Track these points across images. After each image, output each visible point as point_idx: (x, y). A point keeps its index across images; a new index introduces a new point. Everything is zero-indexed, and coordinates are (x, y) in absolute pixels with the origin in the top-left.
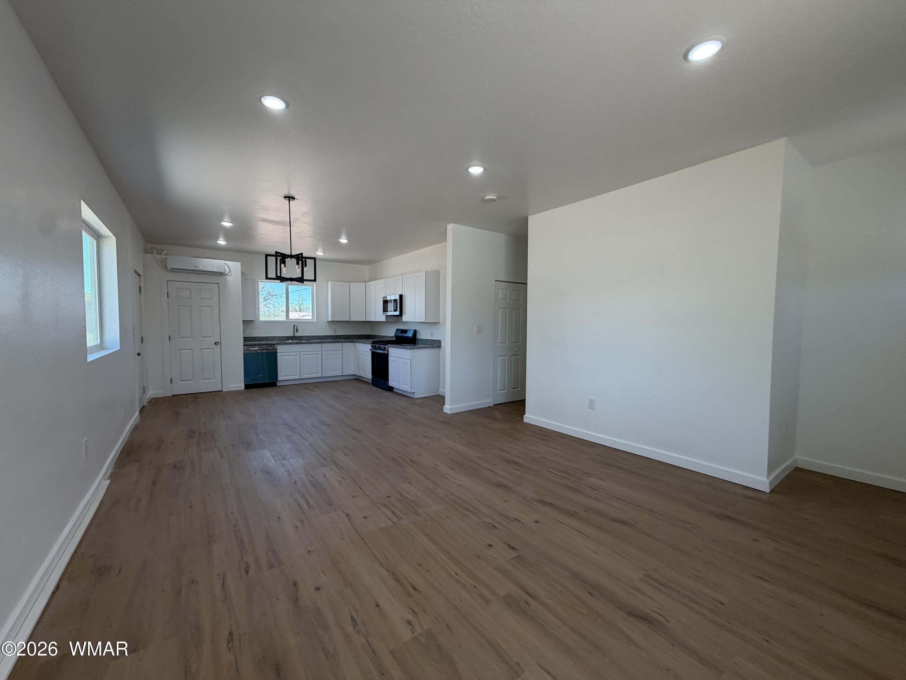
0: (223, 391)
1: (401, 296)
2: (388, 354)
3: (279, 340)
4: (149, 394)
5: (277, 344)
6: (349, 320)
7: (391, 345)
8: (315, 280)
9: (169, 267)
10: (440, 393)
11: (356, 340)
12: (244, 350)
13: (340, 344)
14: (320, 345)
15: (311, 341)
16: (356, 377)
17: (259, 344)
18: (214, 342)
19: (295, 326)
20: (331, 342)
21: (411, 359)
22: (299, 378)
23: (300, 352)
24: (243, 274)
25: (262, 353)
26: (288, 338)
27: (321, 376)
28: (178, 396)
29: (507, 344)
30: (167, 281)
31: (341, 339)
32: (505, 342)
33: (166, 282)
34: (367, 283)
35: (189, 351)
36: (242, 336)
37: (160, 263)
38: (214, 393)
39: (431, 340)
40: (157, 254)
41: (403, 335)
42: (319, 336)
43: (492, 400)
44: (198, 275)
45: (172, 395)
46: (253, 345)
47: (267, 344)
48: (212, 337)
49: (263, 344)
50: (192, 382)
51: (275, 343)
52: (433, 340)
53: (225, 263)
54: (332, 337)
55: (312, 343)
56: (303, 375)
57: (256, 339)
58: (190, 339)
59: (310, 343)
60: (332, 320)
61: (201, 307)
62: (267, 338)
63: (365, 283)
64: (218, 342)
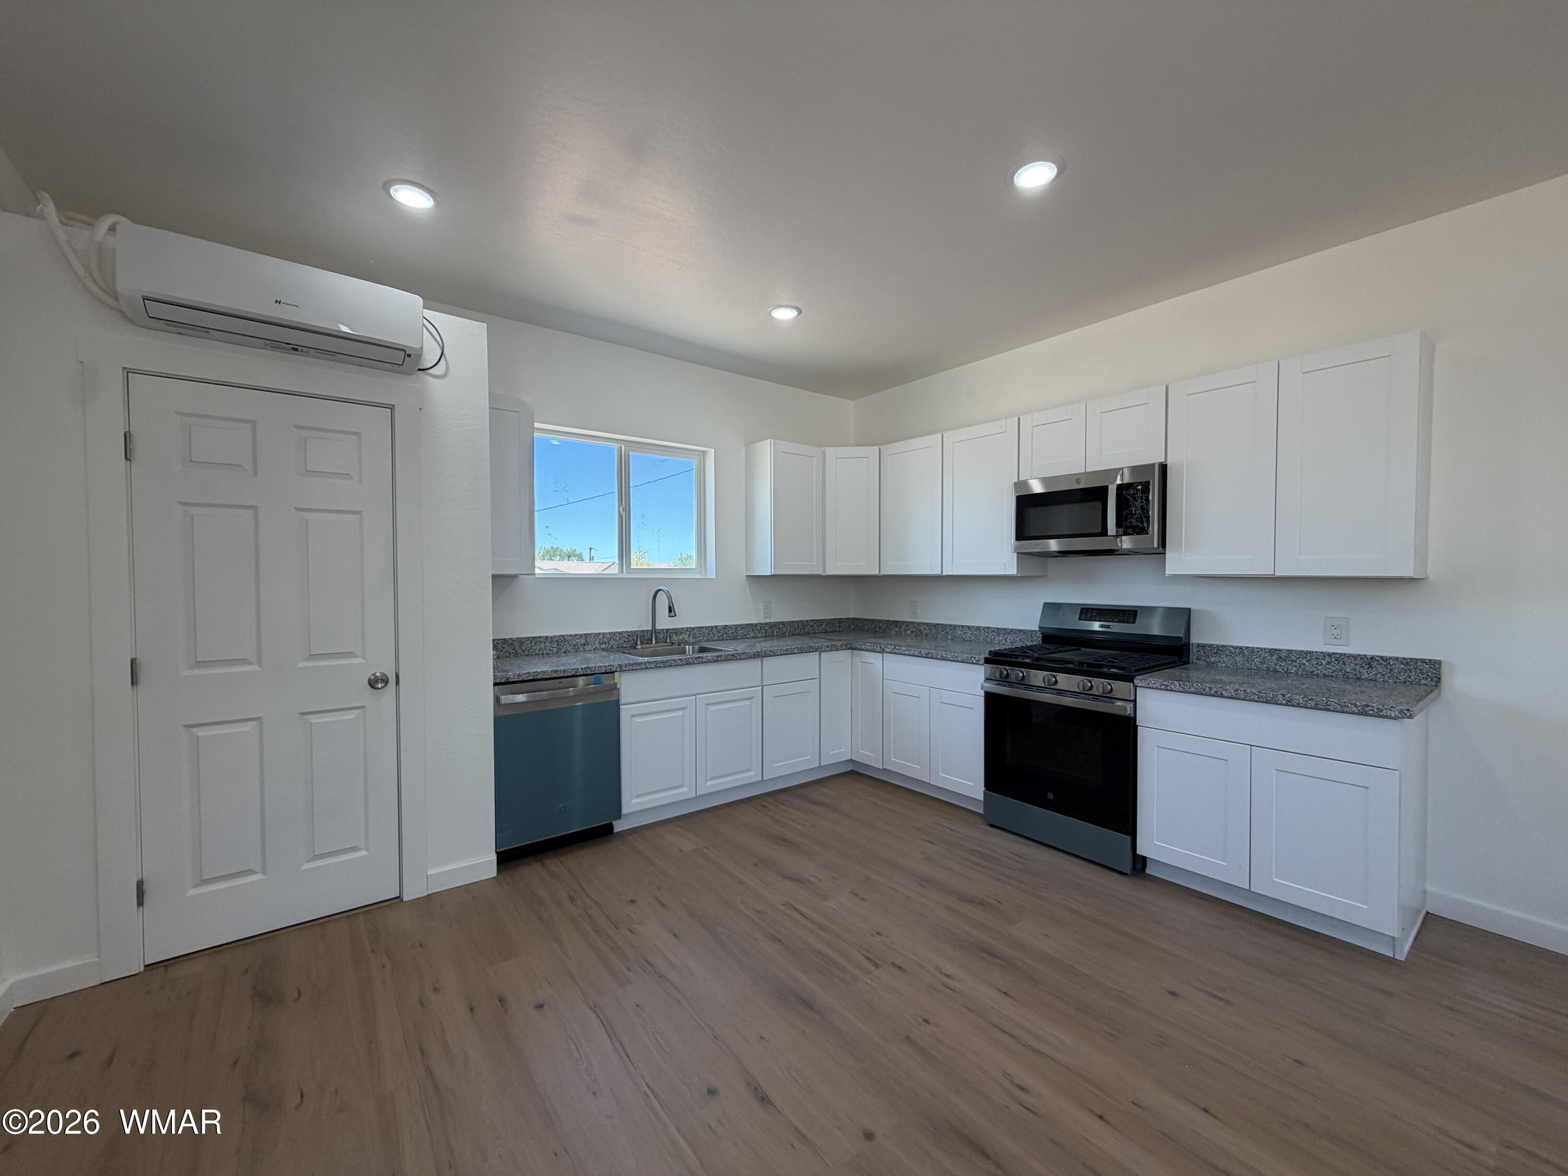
0: (406, 898)
2: (1135, 718)
3: (603, 646)
5: (622, 669)
6: (822, 573)
10: (1433, 909)
12: (498, 704)
13: (811, 656)
14: (758, 662)
16: (850, 768)
17: (554, 675)
18: (368, 675)
20: (792, 653)
22: (693, 795)
23: (695, 695)
26: (632, 639)
27: (760, 780)
30: (128, 371)
31: (784, 635)
33: (120, 374)
34: (883, 449)
35: (247, 727)
37: (83, 275)
38: (361, 918)
40: (63, 222)
41: (1104, 627)
44: (295, 357)
45: (146, 966)
46: (531, 678)
47: (586, 670)
48: (356, 656)
49: (570, 674)
50: (259, 877)
51: (612, 664)
52: (1361, 659)
53: (424, 317)
54: (759, 628)
55: (735, 659)
56: (706, 781)
57: (523, 648)
58: (246, 668)
59: (729, 660)
60: (773, 573)
61: (306, 515)
62: (561, 642)
63: (877, 448)
64: (384, 674)
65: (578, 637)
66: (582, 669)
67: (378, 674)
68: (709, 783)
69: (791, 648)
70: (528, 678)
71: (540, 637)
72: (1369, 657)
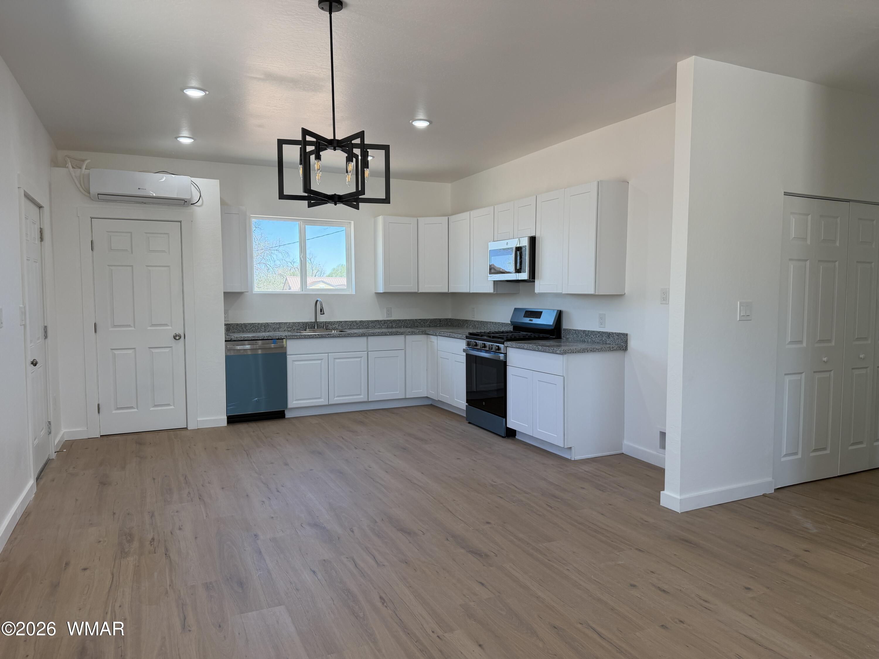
0: (190, 428)
1: (533, 240)
2: (506, 362)
3: (289, 329)
4: (61, 433)
5: (287, 338)
6: (417, 291)
7: (513, 344)
8: (387, 200)
9: (94, 190)
10: (624, 451)
11: (431, 330)
12: (227, 350)
13: (402, 338)
14: (364, 339)
15: (349, 331)
16: (430, 403)
17: (253, 339)
18: (173, 334)
19: (318, 302)
20: (385, 334)
21: (564, 375)
22: (327, 403)
23: (328, 353)
24: (223, 203)
25: (255, 356)
26: (305, 326)
27: (366, 400)
28: (111, 438)
29: (805, 344)
30: (92, 218)
31: (400, 327)
32: (801, 342)
33: (90, 219)
34: (452, 218)
35: (130, 352)
36: (223, 323)
37: (79, 186)
38: (172, 433)
39: (601, 334)
40: (73, 167)
41: (531, 320)
42: (361, 321)
43: (770, 479)
44: (145, 205)
45: (101, 436)
46: (242, 339)
47: (269, 337)
48: (169, 326)
49: (261, 339)
50: (136, 410)
51: (282, 335)
52: (607, 334)
53: (191, 181)
54: (383, 323)
55: (350, 336)
56: (334, 398)
57: (247, 329)
58: (130, 329)
59: (346, 337)
60: (384, 291)
61: (149, 268)
62: (266, 326)
63: (447, 217)
64: (180, 334)
65: (275, 324)
66: (266, 336)
67: (177, 334)
68: (336, 399)
69: (385, 332)
70: (241, 339)
71: (255, 323)
72: (609, 333)
